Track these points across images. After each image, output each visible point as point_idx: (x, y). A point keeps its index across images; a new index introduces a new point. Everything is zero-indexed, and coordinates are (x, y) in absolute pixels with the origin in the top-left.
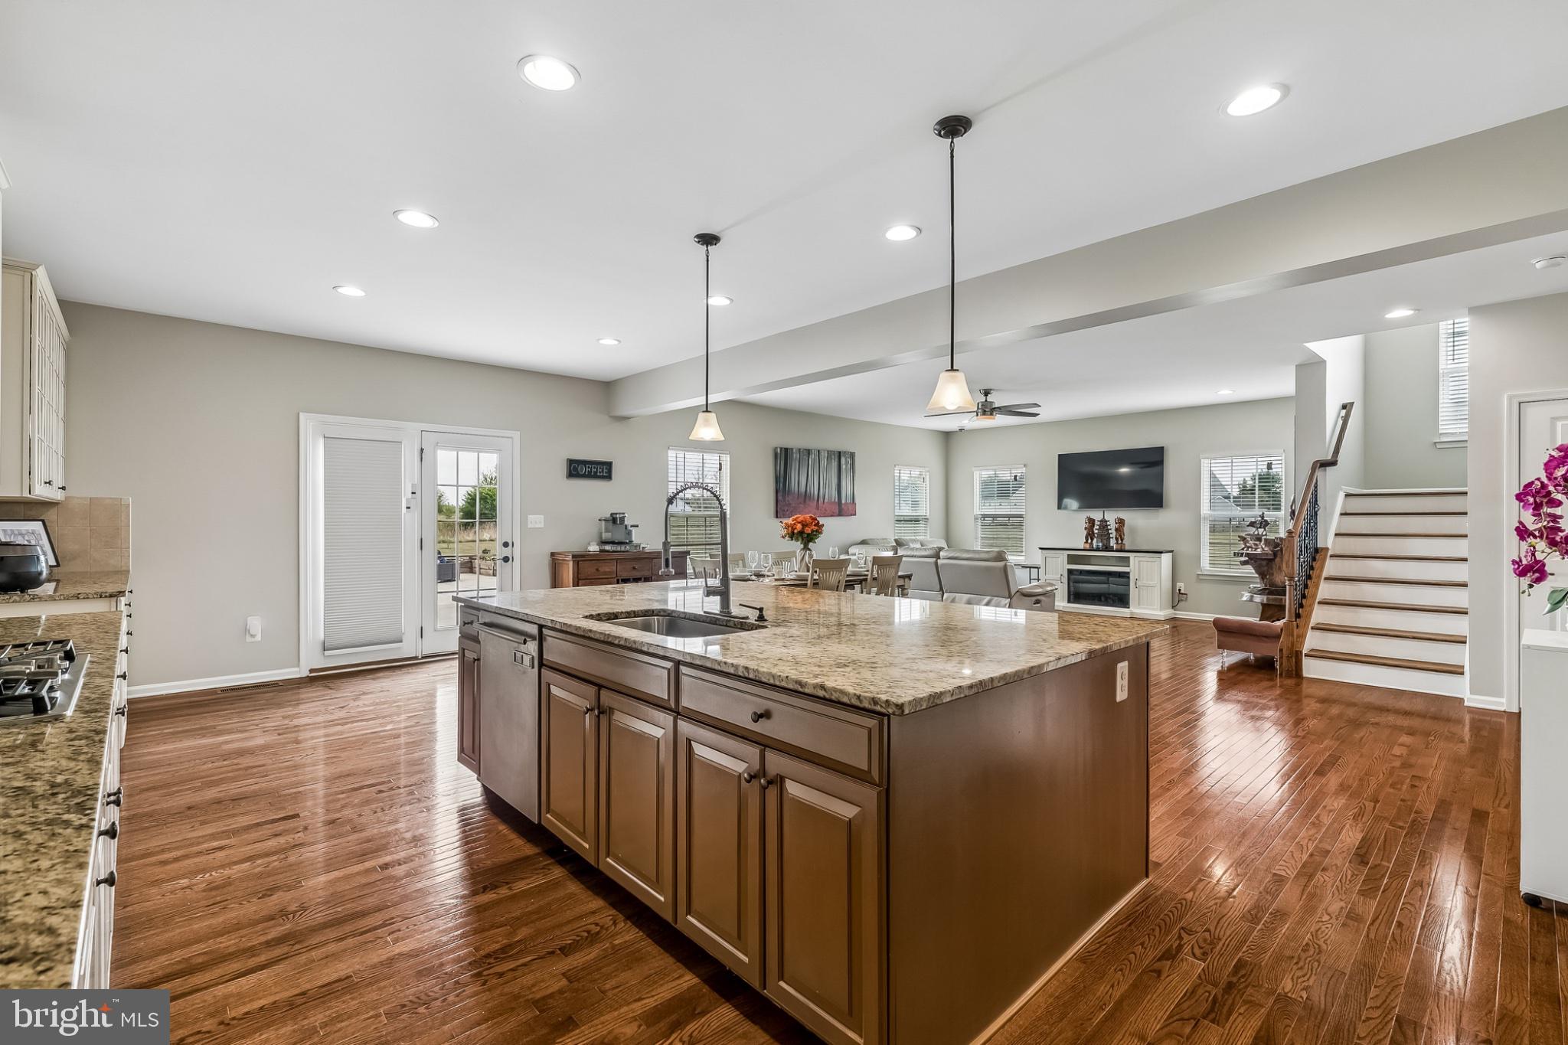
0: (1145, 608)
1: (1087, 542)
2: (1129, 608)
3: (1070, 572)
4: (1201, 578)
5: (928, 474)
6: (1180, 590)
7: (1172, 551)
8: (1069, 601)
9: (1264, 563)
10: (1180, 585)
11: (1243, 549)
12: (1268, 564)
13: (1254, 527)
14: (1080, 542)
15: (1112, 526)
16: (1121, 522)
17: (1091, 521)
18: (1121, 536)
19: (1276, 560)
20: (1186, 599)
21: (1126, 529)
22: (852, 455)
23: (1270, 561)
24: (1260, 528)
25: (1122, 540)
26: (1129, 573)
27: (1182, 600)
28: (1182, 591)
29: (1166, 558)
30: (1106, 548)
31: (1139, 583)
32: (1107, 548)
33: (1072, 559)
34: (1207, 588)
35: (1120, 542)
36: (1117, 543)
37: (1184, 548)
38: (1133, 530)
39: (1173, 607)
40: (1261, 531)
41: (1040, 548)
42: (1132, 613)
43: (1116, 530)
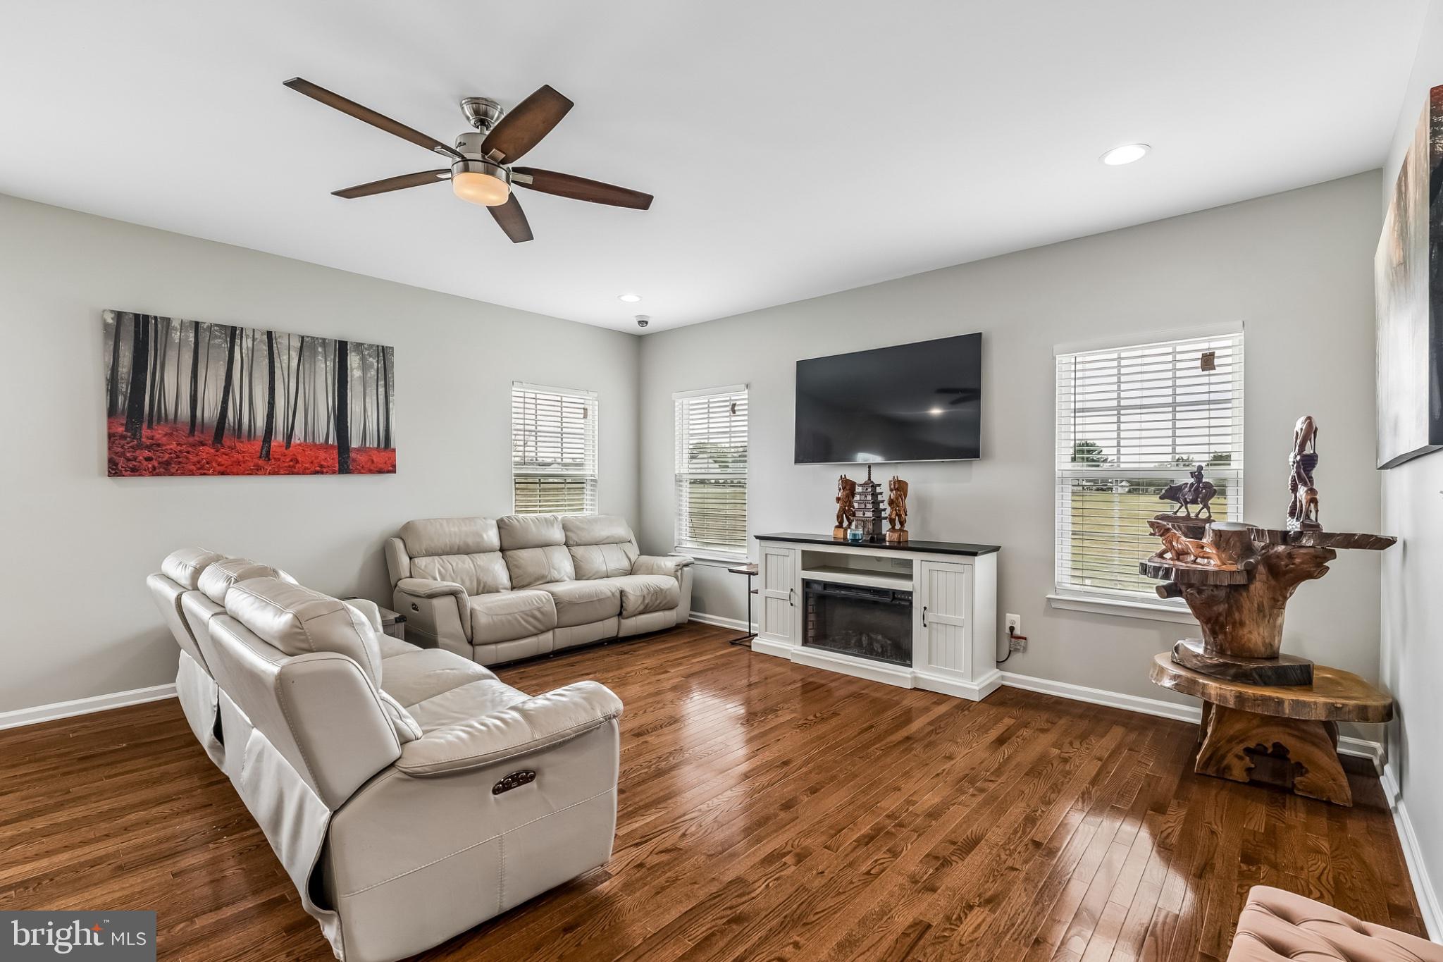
0: (941, 671)
1: (840, 526)
2: (910, 666)
3: (807, 583)
4: (1054, 608)
5: (597, 403)
6: (1012, 629)
7: (996, 549)
8: (805, 642)
9: (1222, 593)
10: (1012, 618)
11: (1161, 555)
12: (1228, 597)
13: (1177, 500)
14: (826, 527)
15: (886, 493)
16: (900, 487)
17: (848, 487)
18: (899, 516)
19: (1252, 587)
20: (1025, 649)
21: (909, 503)
22: (384, 353)
23: (1235, 588)
24: (1194, 502)
25: (902, 524)
26: (910, 593)
27: (1017, 650)
28: (1018, 632)
29: (984, 566)
30: (872, 540)
31: (930, 617)
32: (875, 541)
33: (811, 561)
34: (1066, 628)
35: (898, 526)
36: (893, 529)
37: (1019, 541)
38: (923, 504)
39: (1000, 663)
40: (1194, 509)
41: (757, 537)
42: (916, 679)
43: (891, 502)
